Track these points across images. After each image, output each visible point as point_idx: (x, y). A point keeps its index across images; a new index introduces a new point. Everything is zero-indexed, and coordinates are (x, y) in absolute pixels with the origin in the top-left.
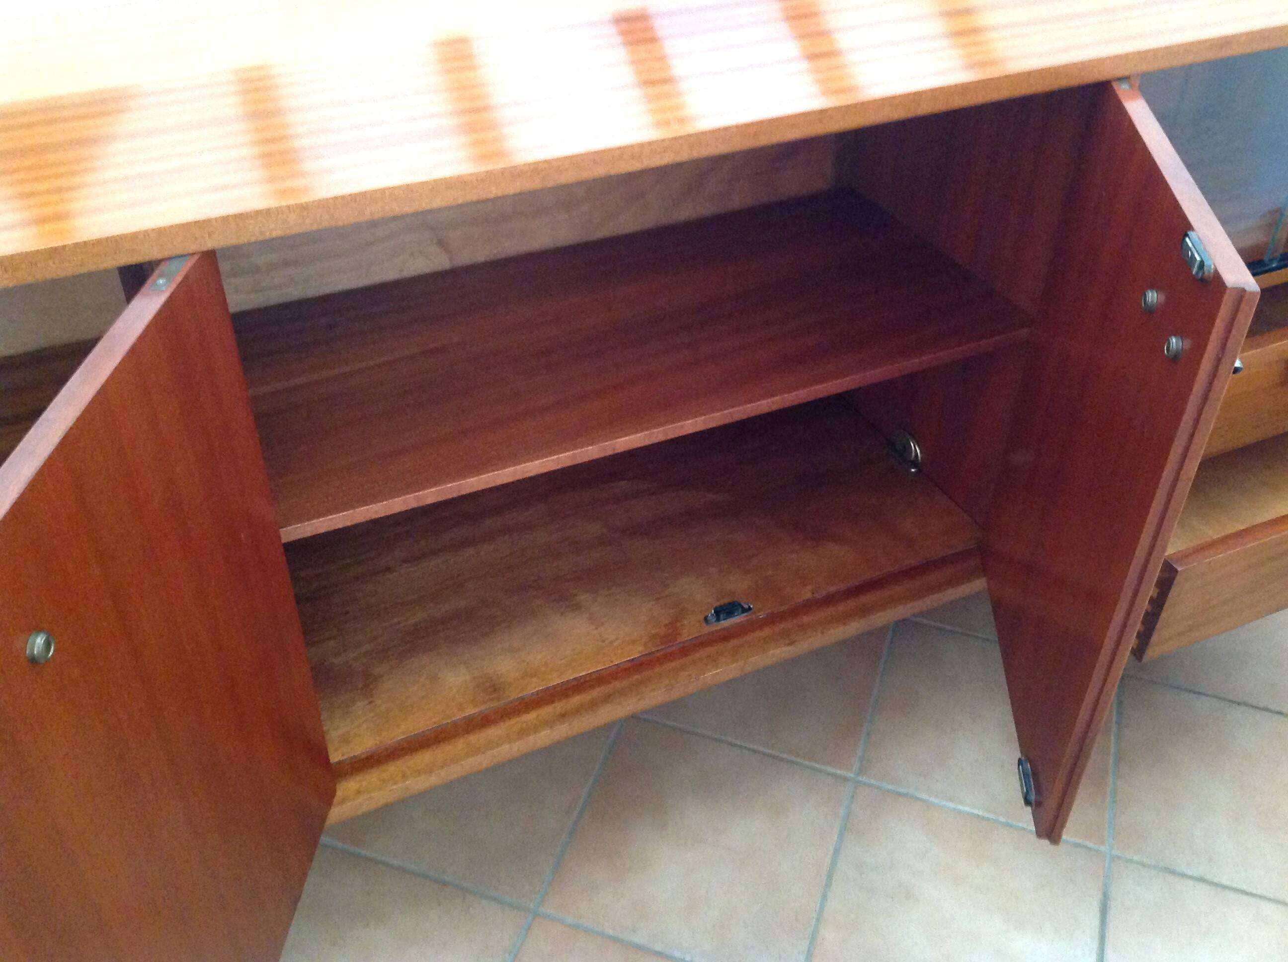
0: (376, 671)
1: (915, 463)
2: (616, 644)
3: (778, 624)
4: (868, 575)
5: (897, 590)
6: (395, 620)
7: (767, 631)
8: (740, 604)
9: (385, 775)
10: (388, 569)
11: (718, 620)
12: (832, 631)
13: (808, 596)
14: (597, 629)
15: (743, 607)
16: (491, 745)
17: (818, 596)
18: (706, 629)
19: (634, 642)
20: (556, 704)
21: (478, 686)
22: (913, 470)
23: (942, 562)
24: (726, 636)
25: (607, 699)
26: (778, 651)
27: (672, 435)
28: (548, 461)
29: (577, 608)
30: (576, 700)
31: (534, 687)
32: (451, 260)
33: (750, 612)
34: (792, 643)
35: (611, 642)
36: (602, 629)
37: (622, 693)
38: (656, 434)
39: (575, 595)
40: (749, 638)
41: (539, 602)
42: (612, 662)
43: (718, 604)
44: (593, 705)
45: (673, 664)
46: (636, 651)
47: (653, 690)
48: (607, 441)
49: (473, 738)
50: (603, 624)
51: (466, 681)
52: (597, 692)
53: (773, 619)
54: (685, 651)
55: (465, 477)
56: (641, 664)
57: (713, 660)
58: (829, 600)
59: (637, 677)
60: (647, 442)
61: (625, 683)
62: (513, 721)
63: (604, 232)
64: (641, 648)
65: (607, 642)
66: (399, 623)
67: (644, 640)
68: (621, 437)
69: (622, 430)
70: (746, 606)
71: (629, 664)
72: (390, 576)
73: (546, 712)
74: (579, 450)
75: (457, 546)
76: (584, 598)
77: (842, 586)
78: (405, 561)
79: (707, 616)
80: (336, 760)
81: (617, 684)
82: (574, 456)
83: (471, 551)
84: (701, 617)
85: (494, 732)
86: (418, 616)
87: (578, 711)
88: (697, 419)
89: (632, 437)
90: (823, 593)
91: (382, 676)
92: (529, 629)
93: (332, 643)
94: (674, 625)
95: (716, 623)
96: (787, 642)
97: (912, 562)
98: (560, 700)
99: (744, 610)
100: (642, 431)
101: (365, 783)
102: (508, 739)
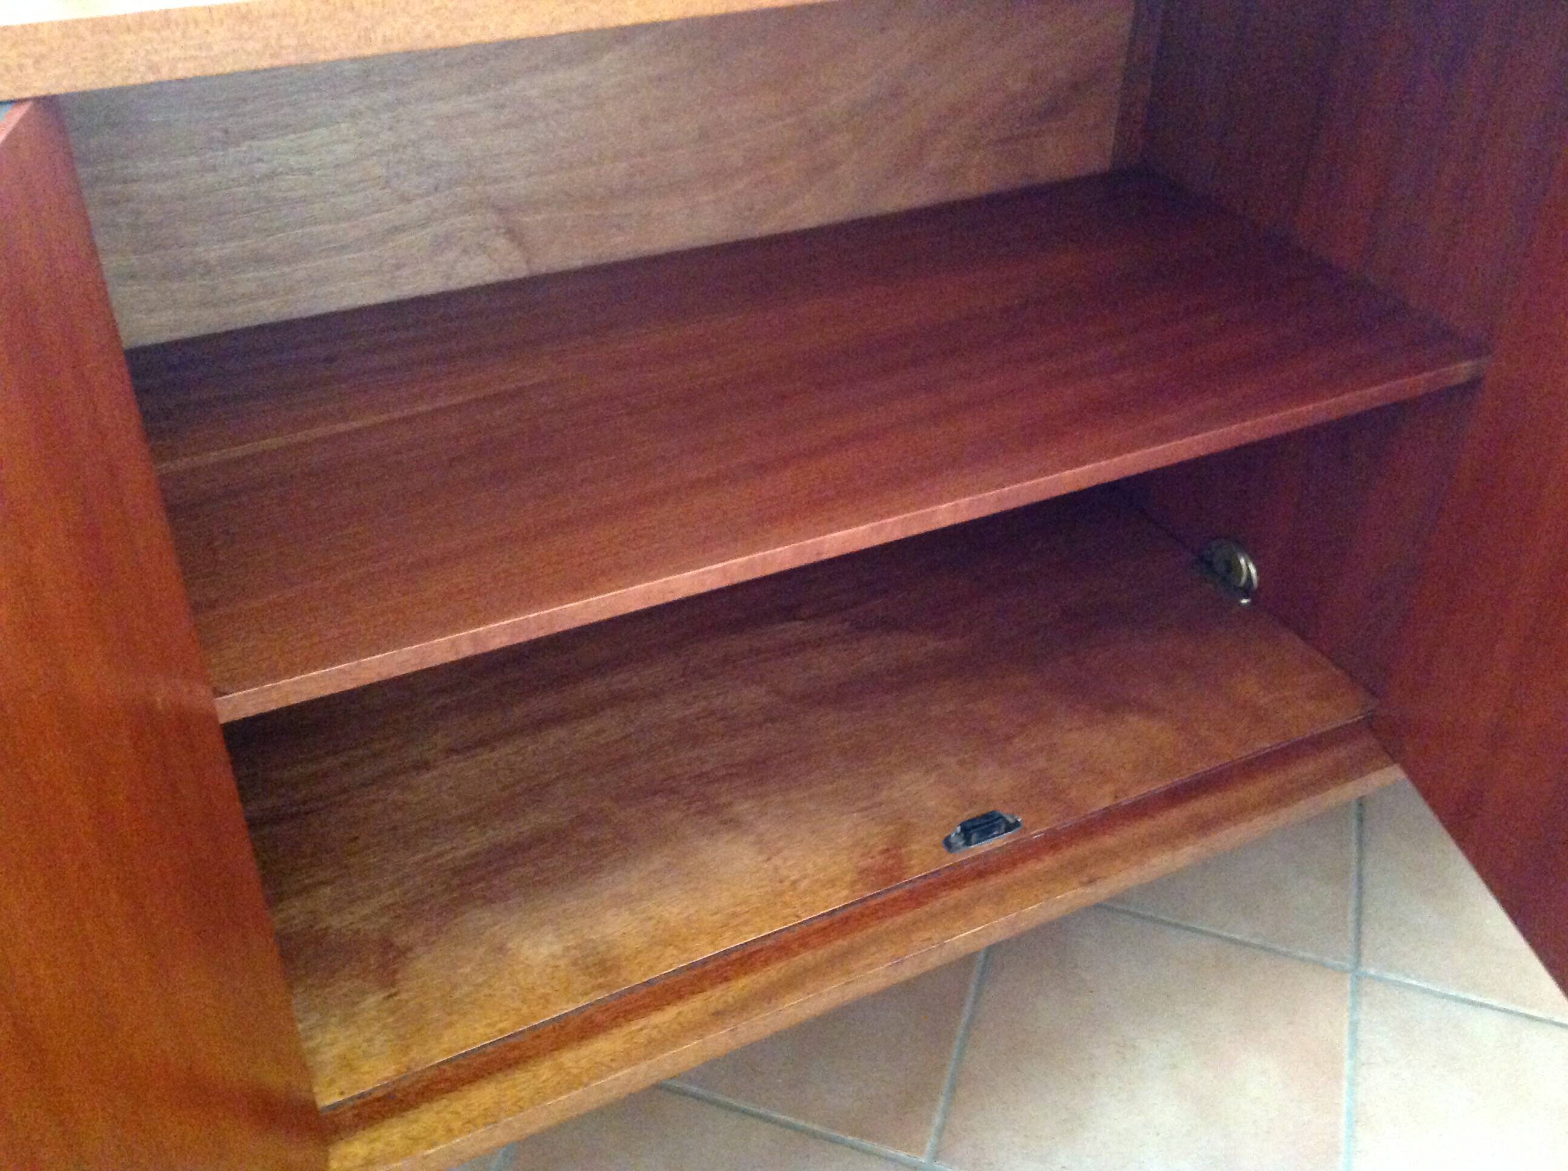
0: (401, 940)
1: (1247, 591)
2: (804, 885)
3: (1064, 846)
4: (1201, 767)
5: (1251, 791)
6: (436, 849)
7: (1049, 862)
8: (1001, 817)
9: (416, 1129)
10: (424, 766)
11: (968, 843)
12: (1154, 861)
13: (1107, 802)
14: (769, 859)
15: (1007, 822)
16: (599, 1070)
17: (1124, 801)
18: (950, 859)
19: (832, 882)
20: (709, 993)
21: (575, 963)
22: (1244, 601)
23: (1317, 743)
24: (981, 871)
25: (791, 984)
26: (1070, 894)
27: (916, 530)
28: (709, 572)
29: (734, 824)
30: (742, 985)
31: (671, 961)
32: (528, 262)
33: (1017, 829)
34: (1091, 881)
35: (794, 883)
36: (777, 861)
37: (817, 971)
38: (889, 527)
39: (730, 804)
40: (1022, 872)
41: (674, 816)
42: (798, 917)
43: (965, 816)
44: (769, 995)
45: (899, 920)
46: (838, 899)
47: (870, 966)
48: (809, 538)
49: (568, 1058)
50: (779, 851)
51: (553, 956)
52: (774, 972)
53: (1053, 842)
54: (917, 896)
55: (561, 601)
56: (846, 921)
57: (963, 911)
58: (1139, 810)
59: (842, 943)
60: (877, 541)
61: (822, 953)
62: (635, 1026)
63: (768, 227)
64: (845, 893)
65: (787, 883)
66: (440, 855)
67: (848, 878)
68: (831, 531)
69: (830, 520)
70: (1011, 820)
71: (826, 922)
72: (427, 776)
73: (692, 1007)
74: (761, 554)
75: (538, 725)
76: (743, 807)
77: (1159, 786)
78: (452, 751)
79: (949, 836)
80: (328, 1102)
81: (807, 957)
82: (750, 565)
83: (561, 733)
84: (938, 838)
85: (604, 1046)
86: (476, 841)
87: (743, 1007)
88: (958, 502)
89: (854, 530)
90: (1133, 795)
91: (410, 949)
92: (657, 862)
93: (327, 890)
94: (894, 850)
95: (966, 848)
96: (1085, 879)
97: (1265, 744)
98: (713, 985)
99: (1009, 827)
100: (867, 521)
101: (379, 1145)
102: (629, 1059)
